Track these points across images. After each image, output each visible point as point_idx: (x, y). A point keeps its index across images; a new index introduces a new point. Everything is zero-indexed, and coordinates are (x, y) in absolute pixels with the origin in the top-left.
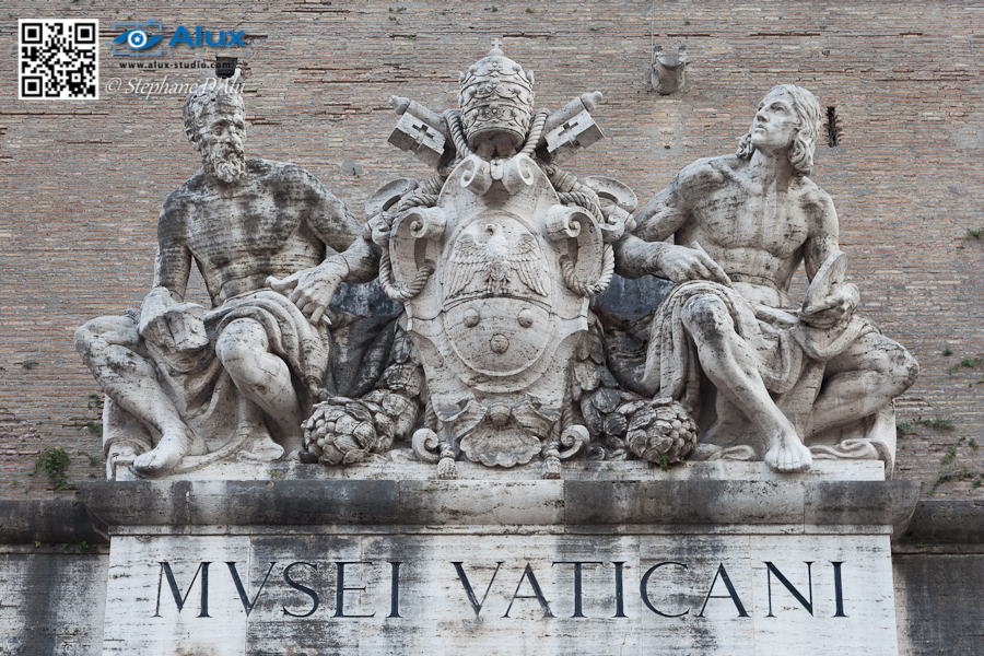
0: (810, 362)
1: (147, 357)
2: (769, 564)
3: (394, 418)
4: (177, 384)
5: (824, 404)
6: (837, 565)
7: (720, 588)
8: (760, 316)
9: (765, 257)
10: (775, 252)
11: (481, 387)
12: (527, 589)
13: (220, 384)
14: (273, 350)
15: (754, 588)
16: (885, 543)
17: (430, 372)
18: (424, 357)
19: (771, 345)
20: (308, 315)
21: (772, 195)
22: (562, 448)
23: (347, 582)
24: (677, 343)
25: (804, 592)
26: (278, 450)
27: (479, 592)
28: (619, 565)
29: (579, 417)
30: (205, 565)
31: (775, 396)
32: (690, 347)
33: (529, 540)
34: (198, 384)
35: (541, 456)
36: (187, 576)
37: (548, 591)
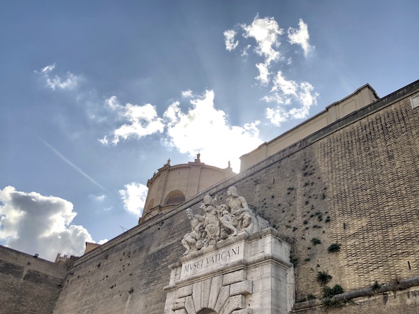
0: (238, 220)
2: (232, 249)
6: (239, 247)
7: (228, 254)
8: (231, 217)
12: (212, 260)
14: (193, 238)
15: (231, 252)
16: (243, 243)
17: (208, 235)
19: (233, 220)
20: (197, 232)
21: (234, 200)
22: (216, 240)
23: (198, 263)
25: (235, 252)
26: (195, 249)
27: (208, 261)
28: (220, 254)
29: (219, 236)
30: (188, 265)
31: (235, 226)
33: (213, 253)
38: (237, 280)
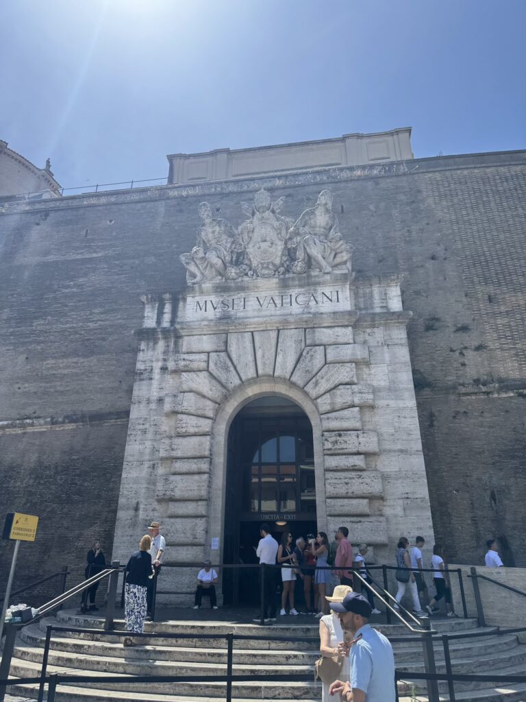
0: (332, 250)
1: (194, 261)
2: (323, 293)
3: (245, 270)
4: (200, 266)
5: (335, 260)
6: (337, 292)
7: (312, 298)
8: (320, 241)
9: (322, 230)
10: (325, 228)
11: (262, 261)
12: (271, 301)
13: (209, 265)
14: (218, 257)
15: (319, 298)
16: (348, 286)
17: (252, 260)
18: (251, 256)
19: (323, 247)
20: (226, 250)
21: (323, 216)
22: (279, 272)
23: (235, 303)
24: (303, 248)
25: (330, 298)
26: (221, 278)
27: (262, 303)
28: (291, 295)
29: (283, 266)
30: (206, 302)
31: (324, 258)
32: (305, 249)
33: (273, 292)
34: (205, 265)
35: (274, 274)
36: (202, 304)
37: (276, 302)
38: (341, 340)
